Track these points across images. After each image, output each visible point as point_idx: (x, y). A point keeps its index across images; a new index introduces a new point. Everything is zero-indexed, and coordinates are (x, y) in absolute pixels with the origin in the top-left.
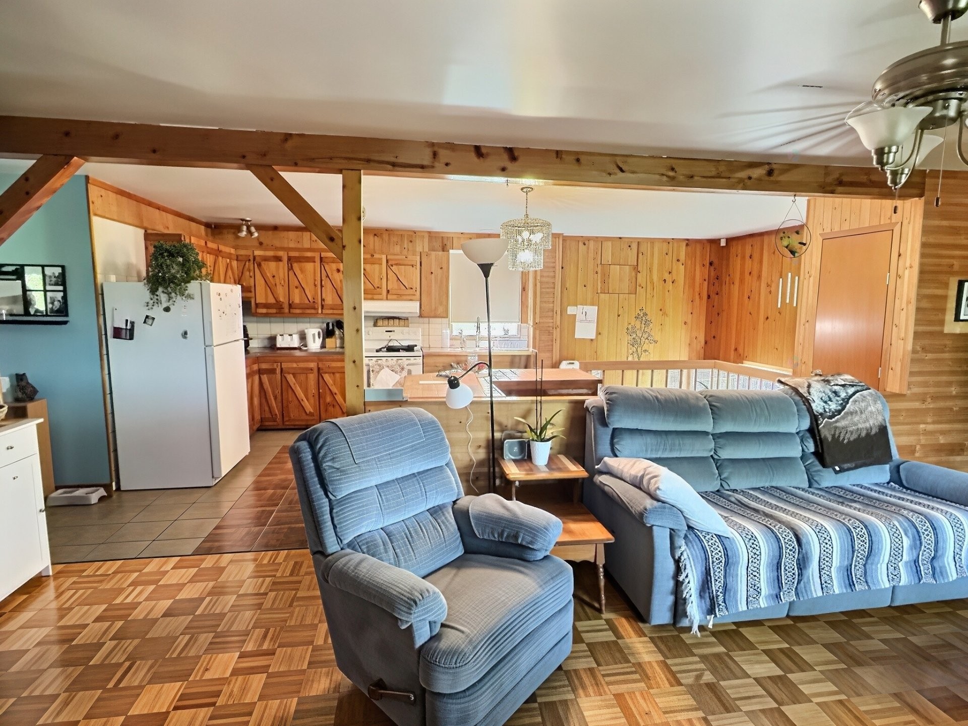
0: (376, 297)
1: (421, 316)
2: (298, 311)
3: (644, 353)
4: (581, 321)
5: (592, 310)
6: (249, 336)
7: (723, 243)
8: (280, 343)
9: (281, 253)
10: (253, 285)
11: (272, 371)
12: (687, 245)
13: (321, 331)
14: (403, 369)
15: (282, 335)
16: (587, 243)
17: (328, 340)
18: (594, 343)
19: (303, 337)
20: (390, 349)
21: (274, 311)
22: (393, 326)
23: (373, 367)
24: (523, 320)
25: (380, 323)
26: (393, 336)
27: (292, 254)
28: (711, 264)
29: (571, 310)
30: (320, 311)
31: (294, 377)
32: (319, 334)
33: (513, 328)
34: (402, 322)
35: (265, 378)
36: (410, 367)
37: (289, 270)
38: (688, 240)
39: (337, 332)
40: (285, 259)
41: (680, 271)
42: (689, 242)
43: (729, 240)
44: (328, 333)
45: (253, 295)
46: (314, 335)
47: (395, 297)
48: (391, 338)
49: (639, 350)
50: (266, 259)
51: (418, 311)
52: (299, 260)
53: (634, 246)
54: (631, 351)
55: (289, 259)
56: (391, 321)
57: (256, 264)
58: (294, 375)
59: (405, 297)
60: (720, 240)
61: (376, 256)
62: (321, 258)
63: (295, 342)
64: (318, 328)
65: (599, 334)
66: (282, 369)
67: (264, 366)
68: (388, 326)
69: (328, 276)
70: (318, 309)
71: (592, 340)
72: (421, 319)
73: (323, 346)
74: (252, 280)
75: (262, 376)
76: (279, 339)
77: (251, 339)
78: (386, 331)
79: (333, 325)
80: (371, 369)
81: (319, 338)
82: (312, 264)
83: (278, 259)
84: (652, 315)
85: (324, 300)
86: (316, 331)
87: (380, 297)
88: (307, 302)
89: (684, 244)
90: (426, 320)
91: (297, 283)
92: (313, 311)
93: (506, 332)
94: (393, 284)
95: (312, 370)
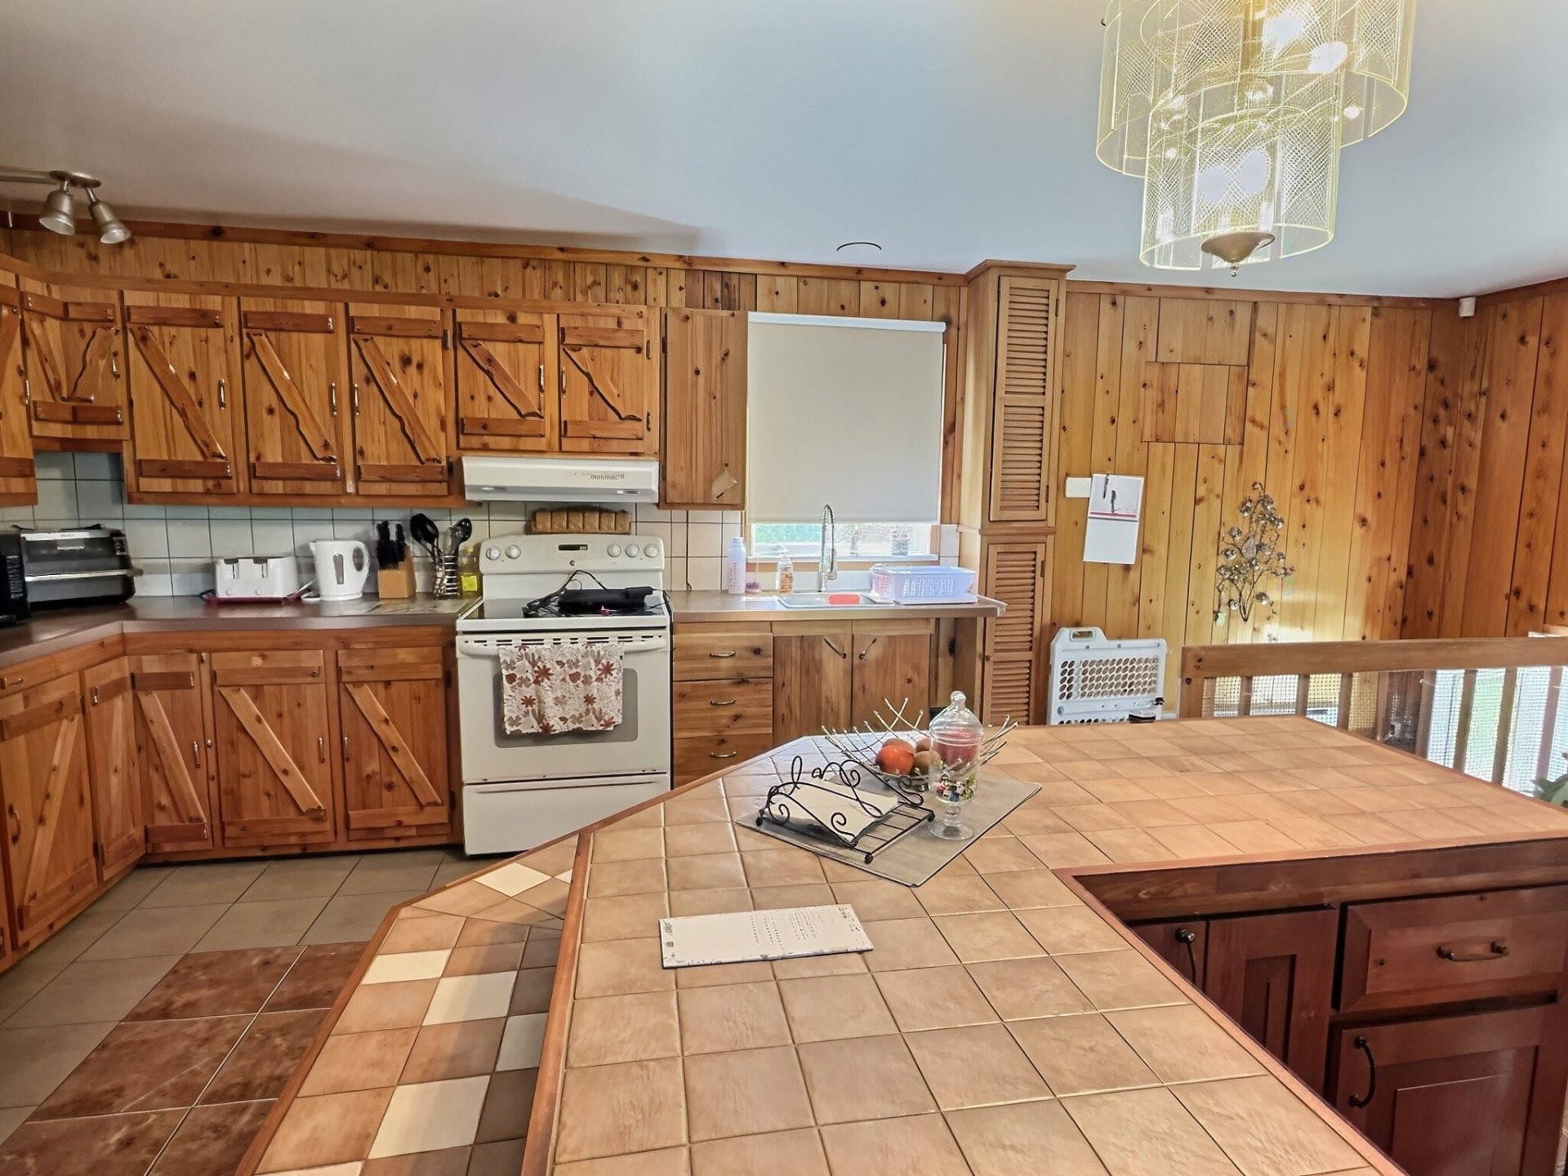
0: (526, 443)
1: (664, 502)
2: (278, 487)
3: (1256, 602)
4: (1101, 516)
5: (1129, 489)
6: (134, 562)
7: (1467, 309)
8: (229, 584)
9: (213, 302)
10: (122, 400)
11: (179, 681)
12: (1376, 313)
13: (362, 545)
14: (608, 669)
15: (234, 561)
16: (1120, 300)
17: (384, 575)
18: (1134, 575)
19: (306, 565)
20: (573, 603)
21: (197, 486)
22: (583, 531)
23: (510, 666)
24: (950, 514)
25: (544, 521)
26: (582, 560)
27: (250, 305)
28: (1432, 366)
29: (1076, 487)
30: (350, 488)
31: (255, 699)
32: (358, 554)
33: (920, 538)
34: (609, 522)
35: (155, 704)
36: (630, 663)
37: (245, 356)
38: (1378, 298)
39: (414, 549)
40: (231, 320)
41: (1355, 385)
42: (1379, 305)
43: (1485, 301)
44: (387, 553)
45: (124, 432)
46: (338, 562)
47: (585, 445)
48: (577, 567)
49: (1246, 593)
50: (165, 319)
51: (655, 487)
52: (278, 324)
53: (1243, 314)
54: (1225, 597)
55: (244, 319)
56: (577, 520)
57: (130, 337)
58: (257, 692)
59: (615, 446)
60: (1456, 301)
61: (523, 318)
62: (350, 321)
63: (279, 581)
64: (356, 538)
65: (1144, 550)
66: (214, 676)
67: (152, 665)
68: (568, 531)
69: (370, 379)
70: (343, 479)
71: (1127, 568)
72: (665, 514)
73: (371, 594)
74: (121, 385)
75: (145, 700)
76: (224, 571)
77: (140, 573)
78: (562, 548)
79: (399, 527)
80: (505, 672)
81: (359, 567)
82: (318, 339)
83: (205, 319)
84: (1284, 500)
85: (362, 453)
86: (346, 549)
87: (541, 444)
88: (306, 459)
89: (1367, 312)
90: (680, 514)
91: (269, 398)
92: (326, 487)
93: (901, 546)
94: (579, 406)
95: (313, 675)
